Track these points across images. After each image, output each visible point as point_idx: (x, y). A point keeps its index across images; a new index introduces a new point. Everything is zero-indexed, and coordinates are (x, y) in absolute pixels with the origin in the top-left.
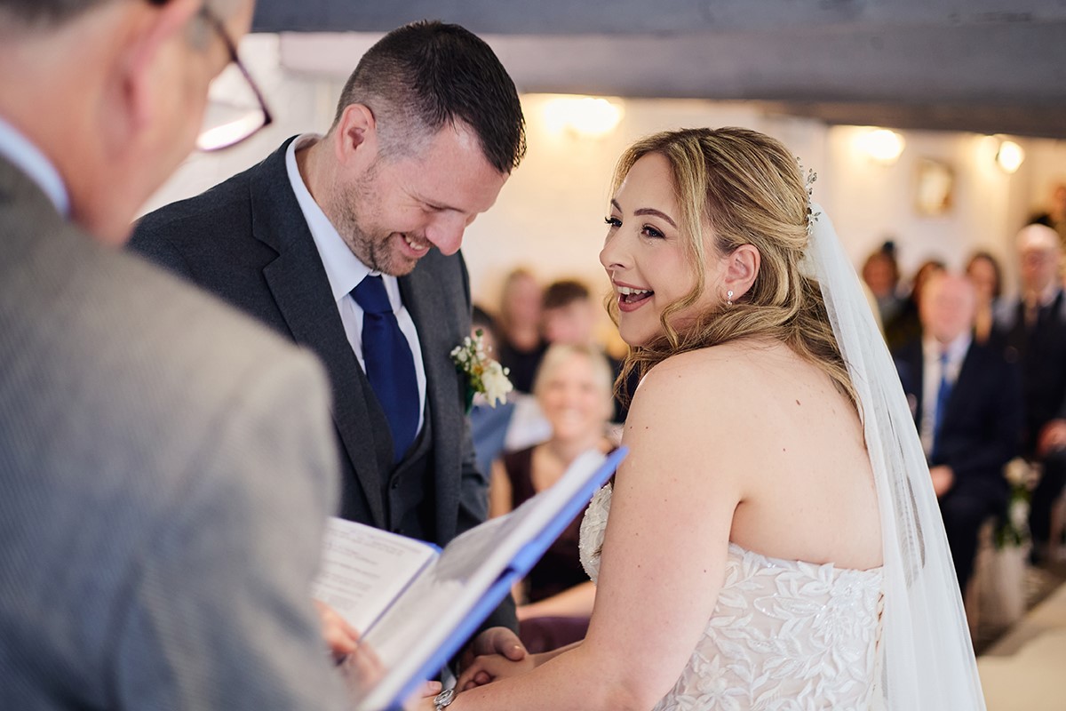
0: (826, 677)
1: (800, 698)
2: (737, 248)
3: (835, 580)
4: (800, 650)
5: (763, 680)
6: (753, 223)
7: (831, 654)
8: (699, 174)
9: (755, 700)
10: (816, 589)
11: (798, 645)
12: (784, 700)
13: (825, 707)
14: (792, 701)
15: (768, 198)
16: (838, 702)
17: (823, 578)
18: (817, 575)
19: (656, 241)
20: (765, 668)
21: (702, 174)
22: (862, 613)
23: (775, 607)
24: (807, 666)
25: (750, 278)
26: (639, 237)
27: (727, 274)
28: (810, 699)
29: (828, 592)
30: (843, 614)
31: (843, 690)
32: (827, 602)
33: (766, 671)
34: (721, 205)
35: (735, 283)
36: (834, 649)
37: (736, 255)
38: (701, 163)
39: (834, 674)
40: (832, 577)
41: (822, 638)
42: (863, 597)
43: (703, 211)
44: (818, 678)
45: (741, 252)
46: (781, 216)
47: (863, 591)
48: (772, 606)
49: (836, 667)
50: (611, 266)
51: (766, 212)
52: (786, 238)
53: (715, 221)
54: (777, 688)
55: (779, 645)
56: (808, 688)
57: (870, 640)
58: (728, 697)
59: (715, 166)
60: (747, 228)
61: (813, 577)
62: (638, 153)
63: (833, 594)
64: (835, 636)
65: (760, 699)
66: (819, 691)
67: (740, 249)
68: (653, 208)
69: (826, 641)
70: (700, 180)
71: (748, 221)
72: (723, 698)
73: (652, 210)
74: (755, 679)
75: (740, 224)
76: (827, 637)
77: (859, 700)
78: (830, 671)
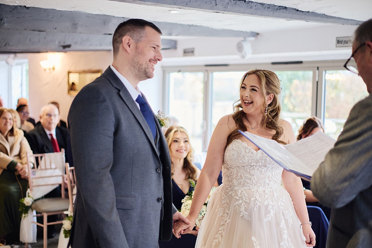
2: (270, 94)
25: (271, 100)
26: (251, 91)
27: (267, 99)
34: (268, 85)
53: (266, 88)
59: (267, 77)
60: (272, 90)
71: (272, 88)
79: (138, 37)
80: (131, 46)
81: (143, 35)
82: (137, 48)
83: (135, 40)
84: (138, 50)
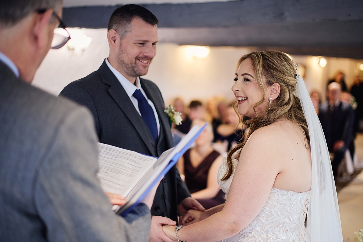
0: (287, 223)
1: (278, 228)
2: (273, 84)
3: (293, 195)
4: (280, 215)
5: (267, 222)
6: (277, 76)
7: (289, 216)
8: (260, 62)
9: (265, 228)
10: (287, 198)
11: (279, 213)
12: (273, 228)
13: (286, 231)
14: (276, 229)
15: (282, 68)
16: (290, 230)
17: (289, 195)
18: (288, 194)
19: (248, 82)
20: (269, 219)
21: (261, 61)
22: (300, 205)
23: (274, 202)
24: (281, 219)
25: (278, 93)
26: (243, 82)
27: (270, 92)
28: (281, 229)
29: (290, 199)
30: (294, 205)
31: (292, 226)
32: (290, 201)
33: (269, 220)
34: (267, 70)
35: (273, 95)
36: (290, 215)
37: (273, 86)
38: (261, 59)
39: (289, 222)
40: (292, 194)
41: (287, 211)
42: (301, 200)
43: (262, 73)
44: (284, 223)
45: (274, 85)
46: (286, 74)
47: (301, 199)
48: (273, 201)
49: (290, 220)
50: (235, 91)
51: (282, 73)
52: (288, 80)
53: (266, 76)
54: (272, 225)
55: (274, 213)
56: (281, 225)
57: (302, 212)
58: (257, 226)
59: (265, 59)
60: (276, 78)
61: (286, 194)
62: (243, 59)
63: (292, 199)
64: (291, 211)
65: (267, 227)
66: (284, 226)
67: (274, 84)
68: (246, 73)
69: (288, 212)
70: (260, 63)
71: (276, 75)
72: (255, 226)
73: (246, 74)
74: (265, 222)
75: (273, 76)
76: (288, 211)
77: (296, 230)
78: (288, 221)
79: (123, 31)
80: (116, 42)
81: (127, 29)
82: (121, 45)
83: (120, 34)
84: (122, 47)
